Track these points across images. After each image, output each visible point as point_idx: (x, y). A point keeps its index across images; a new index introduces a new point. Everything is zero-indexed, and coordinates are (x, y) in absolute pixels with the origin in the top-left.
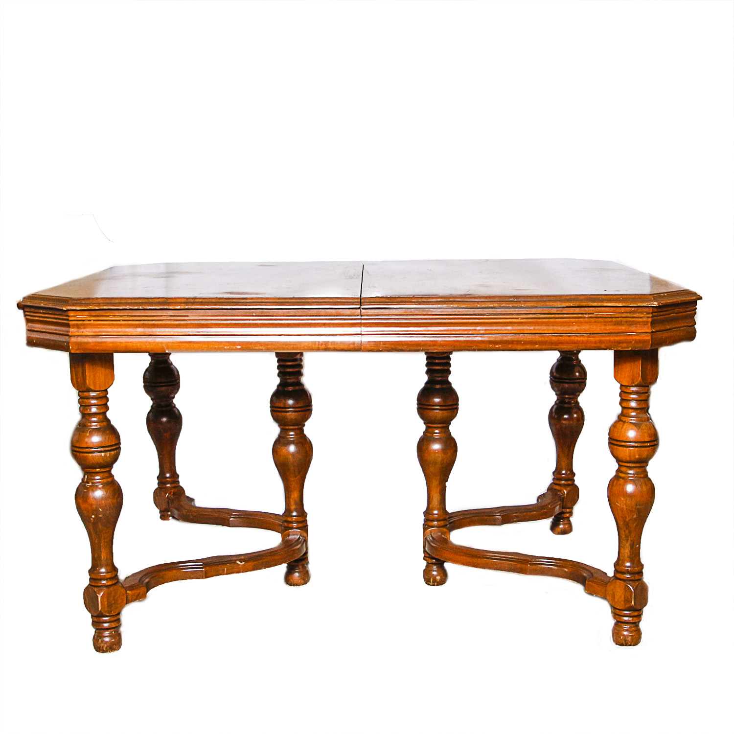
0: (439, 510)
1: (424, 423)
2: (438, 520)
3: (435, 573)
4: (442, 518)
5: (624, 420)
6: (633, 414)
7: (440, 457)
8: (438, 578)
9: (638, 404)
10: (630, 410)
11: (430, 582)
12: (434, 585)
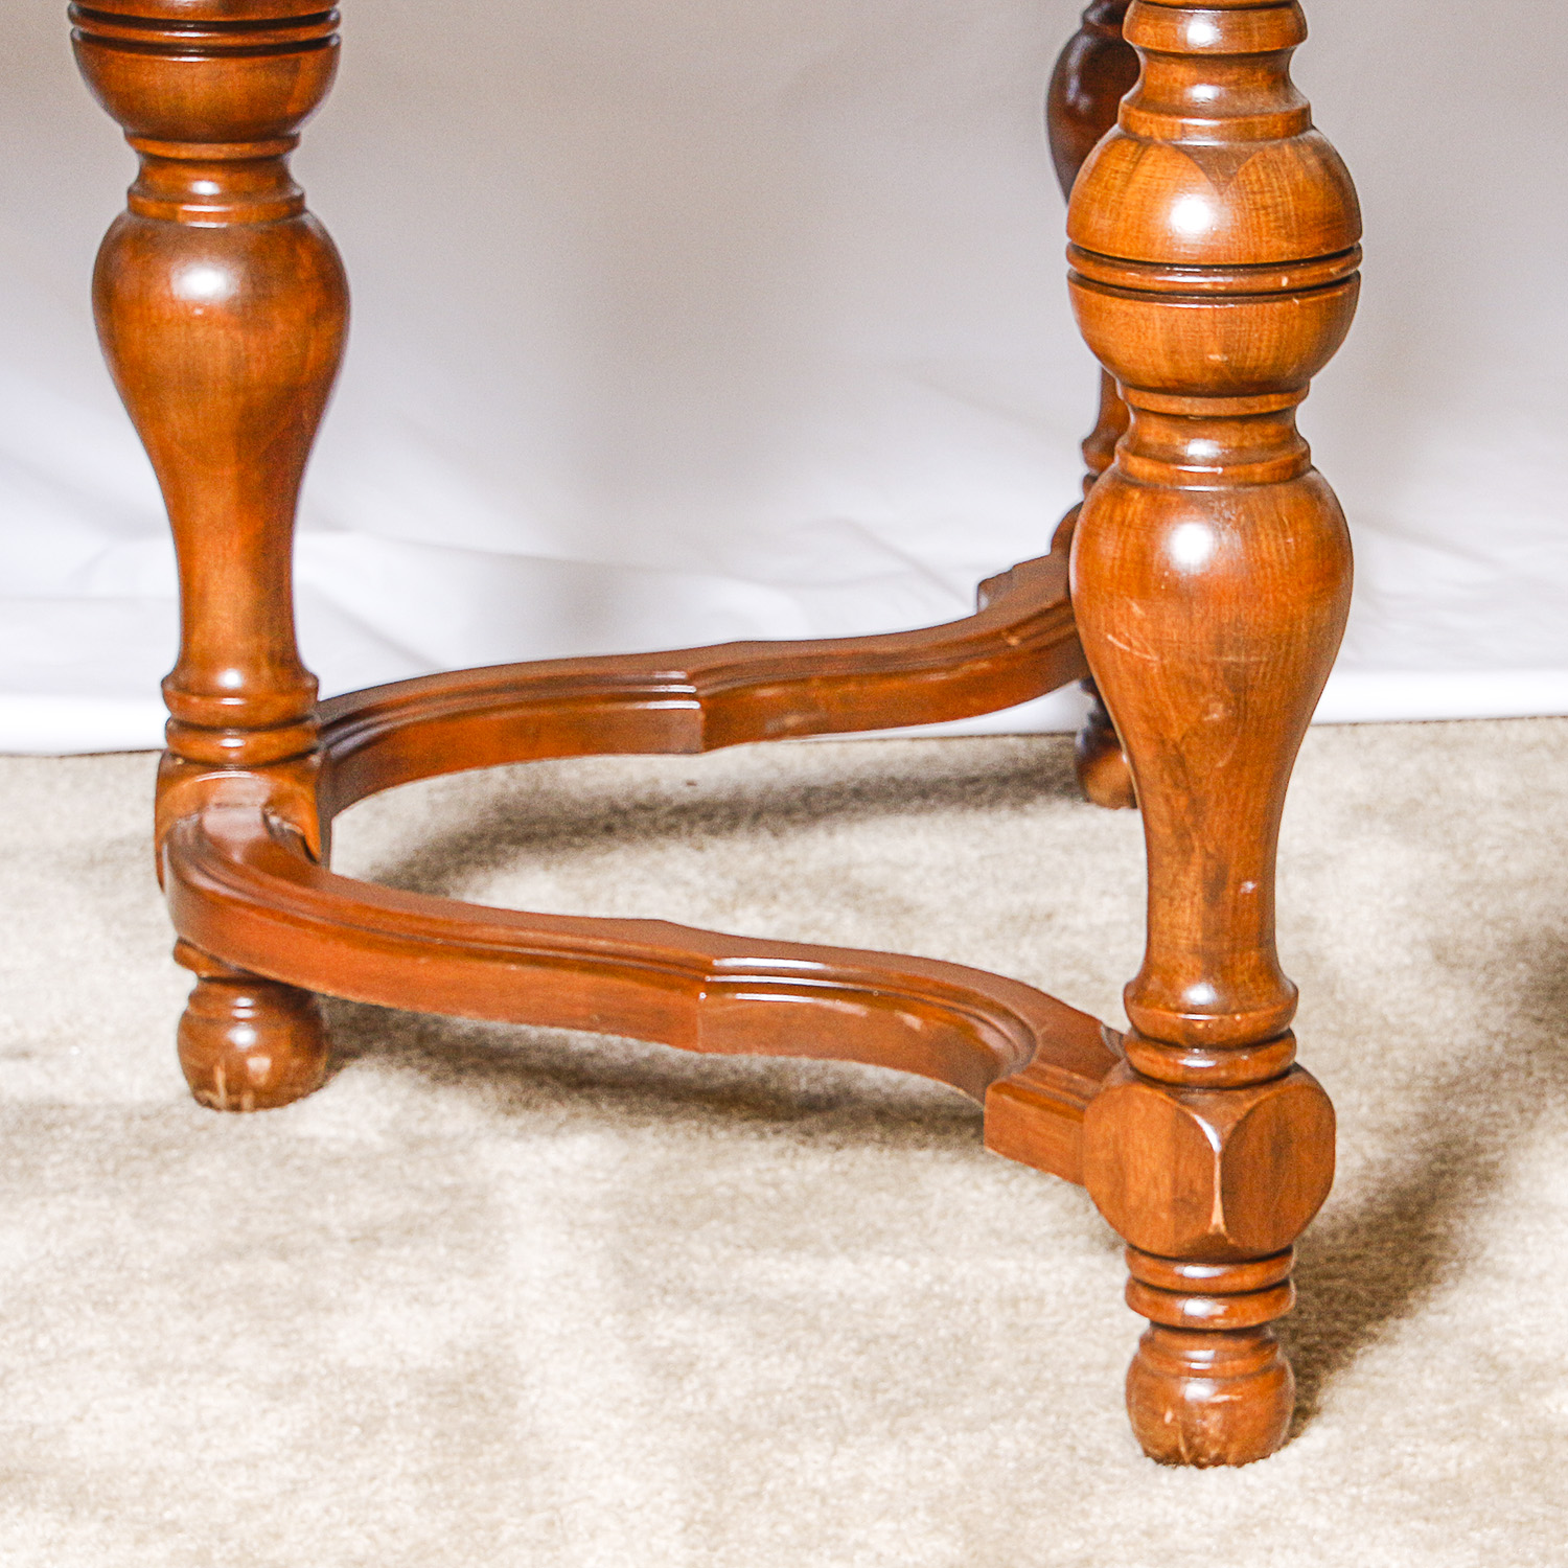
0: (251, 664)
1: (131, 138)
2: (247, 727)
3: (243, 1037)
4: (267, 715)
5: (1143, 132)
6: (1204, 93)
7: (220, 351)
8: (260, 1065)
9: (1228, 32)
10: (1181, 72)
11: (212, 1087)
12: (236, 1108)
